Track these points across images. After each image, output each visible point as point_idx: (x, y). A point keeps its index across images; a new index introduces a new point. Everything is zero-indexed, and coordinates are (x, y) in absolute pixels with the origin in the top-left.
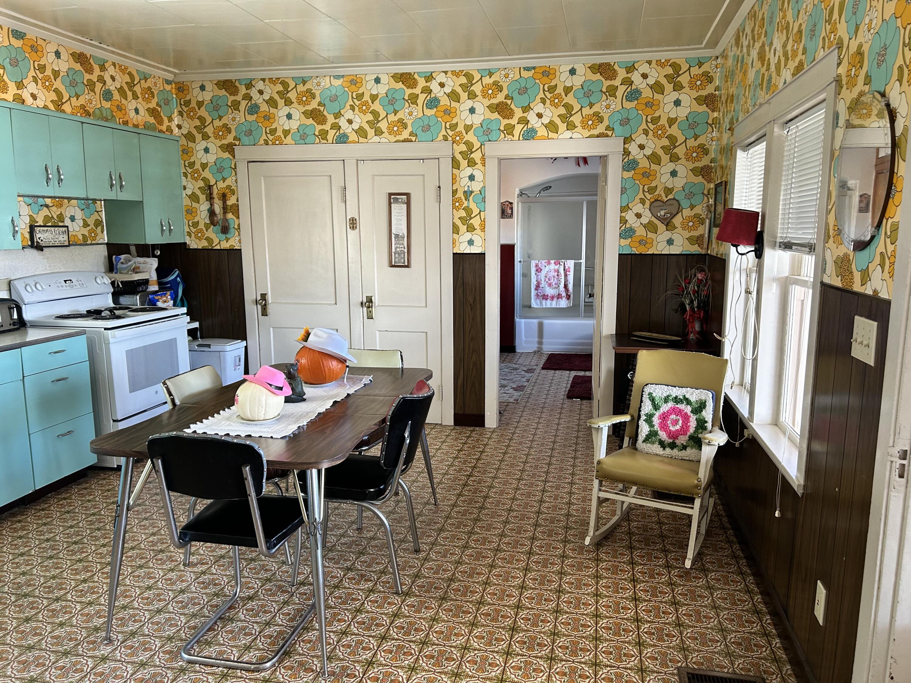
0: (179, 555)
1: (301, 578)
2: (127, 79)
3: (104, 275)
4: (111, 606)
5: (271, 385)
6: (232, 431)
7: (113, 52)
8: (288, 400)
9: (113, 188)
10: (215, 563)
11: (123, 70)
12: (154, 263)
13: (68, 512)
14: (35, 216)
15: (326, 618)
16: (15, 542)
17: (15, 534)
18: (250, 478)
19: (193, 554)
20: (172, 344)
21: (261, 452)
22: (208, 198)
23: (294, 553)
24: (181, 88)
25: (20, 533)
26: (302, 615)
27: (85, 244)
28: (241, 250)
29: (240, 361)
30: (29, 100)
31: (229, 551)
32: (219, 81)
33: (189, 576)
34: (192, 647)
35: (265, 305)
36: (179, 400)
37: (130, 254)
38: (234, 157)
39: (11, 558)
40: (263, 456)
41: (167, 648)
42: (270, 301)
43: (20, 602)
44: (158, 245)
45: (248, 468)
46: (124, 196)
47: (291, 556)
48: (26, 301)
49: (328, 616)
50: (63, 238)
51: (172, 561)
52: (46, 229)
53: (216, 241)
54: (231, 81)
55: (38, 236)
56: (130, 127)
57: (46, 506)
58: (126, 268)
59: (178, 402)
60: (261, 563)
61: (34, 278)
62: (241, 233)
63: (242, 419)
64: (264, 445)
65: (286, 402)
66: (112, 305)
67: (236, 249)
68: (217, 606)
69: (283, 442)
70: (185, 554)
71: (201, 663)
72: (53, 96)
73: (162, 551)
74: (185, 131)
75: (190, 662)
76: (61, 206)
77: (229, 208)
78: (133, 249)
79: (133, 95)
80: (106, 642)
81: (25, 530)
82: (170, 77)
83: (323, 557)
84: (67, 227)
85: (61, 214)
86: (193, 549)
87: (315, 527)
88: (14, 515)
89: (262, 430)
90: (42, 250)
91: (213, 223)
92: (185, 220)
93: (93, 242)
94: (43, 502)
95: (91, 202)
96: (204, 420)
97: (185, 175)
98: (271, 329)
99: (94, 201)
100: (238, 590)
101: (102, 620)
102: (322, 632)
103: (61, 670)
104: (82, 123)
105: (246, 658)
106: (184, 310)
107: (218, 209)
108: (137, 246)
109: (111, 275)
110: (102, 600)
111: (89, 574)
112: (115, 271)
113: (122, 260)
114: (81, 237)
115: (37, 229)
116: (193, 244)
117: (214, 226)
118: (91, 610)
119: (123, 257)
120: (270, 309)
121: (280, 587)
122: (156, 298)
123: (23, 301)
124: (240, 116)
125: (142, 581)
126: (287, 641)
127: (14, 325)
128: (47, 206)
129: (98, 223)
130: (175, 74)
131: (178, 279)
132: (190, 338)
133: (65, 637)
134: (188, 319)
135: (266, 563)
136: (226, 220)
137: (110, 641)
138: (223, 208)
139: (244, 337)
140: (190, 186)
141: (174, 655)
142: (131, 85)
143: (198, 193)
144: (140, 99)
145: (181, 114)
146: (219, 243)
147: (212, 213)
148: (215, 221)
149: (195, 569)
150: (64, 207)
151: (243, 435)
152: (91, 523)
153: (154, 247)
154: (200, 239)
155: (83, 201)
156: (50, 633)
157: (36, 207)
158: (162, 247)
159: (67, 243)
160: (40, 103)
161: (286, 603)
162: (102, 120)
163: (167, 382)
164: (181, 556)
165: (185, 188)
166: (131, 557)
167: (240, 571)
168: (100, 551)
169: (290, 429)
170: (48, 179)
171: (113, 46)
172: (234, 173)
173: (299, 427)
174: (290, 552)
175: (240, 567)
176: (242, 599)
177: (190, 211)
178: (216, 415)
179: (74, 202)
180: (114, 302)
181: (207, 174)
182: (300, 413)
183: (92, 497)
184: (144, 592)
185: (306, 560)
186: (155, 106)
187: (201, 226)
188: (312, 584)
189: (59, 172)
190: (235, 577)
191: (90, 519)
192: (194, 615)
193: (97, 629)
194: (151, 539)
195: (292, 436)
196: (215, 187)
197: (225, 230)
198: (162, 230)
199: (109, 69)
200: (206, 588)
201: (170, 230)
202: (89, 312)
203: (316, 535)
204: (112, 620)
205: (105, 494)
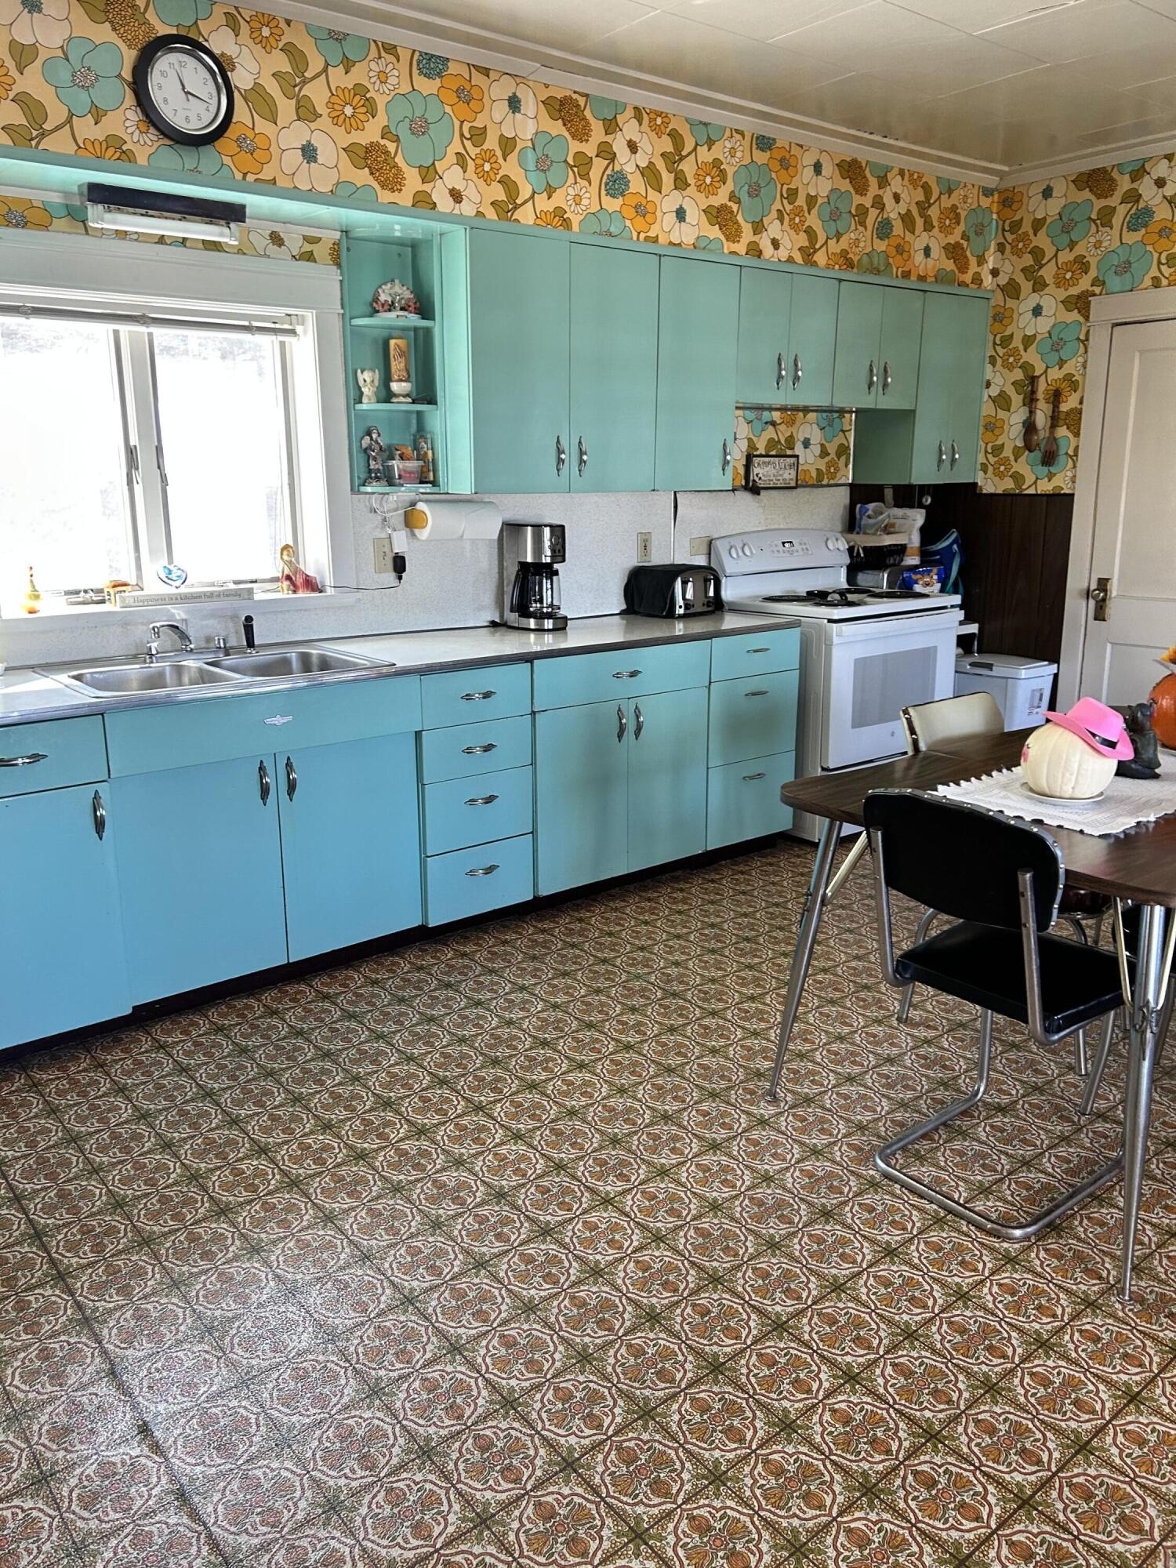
0: (892, 999)
1: (1102, 1105)
2: (919, 195)
3: (839, 535)
4: (782, 1047)
5: (1094, 735)
6: (1010, 807)
7: (902, 151)
8: (1123, 770)
9: (873, 389)
10: (948, 1031)
11: (915, 180)
12: (918, 517)
13: (744, 893)
14: (755, 439)
15: (1141, 1195)
16: (673, 918)
17: (674, 907)
18: (1029, 894)
19: (915, 1007)
20: (927, 656)
21: (1059, 853)
22: (1027, 400)
23: (1092, 1057)
24: (1009, 200)
25: (680, 907)
26: (1093, 1171)
27: (818, 485)
28: (1072, 495)
29: (1041, 699)
30: (768, 250)
31: (975, 1019)
32: (1081, 174)
33: (904, 1039)
34: (894, 1154)
35: (1104, 600)
36: (926, 744)
37: (883, 502)
38: (1087, 318)
39: (664, 937)
40: (1060, 860)
41: (855, 1140)
42: (1114, 594)
43: (666, 1002)
44: (929, 486)
45: (1028, 875)
46: (886, 403)
47: (1086, 1060)
48: (728, 571)
49: (1146, 1191)
50: (789, 475)
51: (881, 1008)
52: (767, 459)
53: (1029, 479)
54: (1103, 170)
55: (756, 471)
56: (912, 282)
57: (718, 876)
58: (874, 525)
59: (923, 747)
60: (1030, 1056)
61: (740, 538)
62: (1078, 464)
63: (1031, 790)
64: (1066, 843)
65: (1118, 773)
66: (846, 586)
67: (1065, 494)
68: (942, 1103)
69: (1103, 843)
70: (902, 1002)
71: (903, 1185)
72: (803, 240)
73: (866, 987)
74: (1003, 279)
75: (886, 1176)
76: (792, 422)
77: (1062, 416)
78: (889, 493)
79: (925, 222)
80: (768, 1098)
81: (686, 904)
82: (991, 181)
83: (1153, 1081)
84: (797, 456)
85: (791, 436)
86: (916, 999)
87: (1144, 1018)
88: (677, 880)
89: (1064, 815)
90: (759, 494)
91: (1029, 447)
92: (981, 443)
93: (832, 482)
94: (716, 869)
95: (836, 415)
96: (962, 782)
97: (993, 361)
98: (1109, 646)
99: (842, 412)
100: (982, 1089)
101: (768, 1064)
102: (1128, 1215)
103: (704, 1116)
104: (840, 281)
105: (979, 1206)
106: (957, 599)
107: (1041, 420)
108: (896, 488)
109: (851, 536)
110: (772, 1035)
111: (759, 991)
112: (857, 529)
113: (870, 512)
114: (814, 474)
115: (756, 460)
116: (989, 485)
117: (1030, 451)
118: (755, 1043)
119: (871, 506)
120: (1112, 609)
121: (1057, 1109)
122: (914, 577)
123: (724, 571)
124: (1110, 239)
125: (832, 1025)
126: (1057, 1207)
127: (708, 606)
128: (773, 424)
129: (842, 450)
130: (1001, 175)
131: (955, 547)
132: (960, 651)
133: (715, 1072)
134: (960, 615)
135: (1038, 1058)
136: (1053, 440)
137: (775, 1099)
138: (1052, 418)
139: (1054, 657)
140: (998, 380)
141: (864, 1156)
142: (923, 207)
143: (1011, 391)
144: (936, 230)
145: (1001, 248)
146: (1035, 483)
147: (1030, 427)
148: (1034, 444)
149: (915, 1032)
150: (798, 423)
151: (1028, 819)
152: (773, 916)
153: (924, 489)
154: (1001, 476)
155: (824, 415)
156: (698, 1058)
157: (758, 425)
158: (936, 490)
159: (793, 484)
160: (783, 253)
161: (1064, 1139)
162: (871, 272)
163: (911, 710)
164: (896, 1004)
165: (988, 385)
166: (820, 982)
167: (990, 1058)
168: (778, 961)
169: (1122, 824)
170: (780, 377)
171: (905, 138)
172: (1082, 349)
173: (1138, 823)
174: (1085, 1053)
175: (990, 1051)
176: (985, 1104)
177: (992, 427)
178: (984, 777)
179: (812, 416)
180: (849, 581)
181: (1031, 356)
182: (1143, 800)
183: (778, 879)
184: (833, 1042)
185: (1116, 1076)
186: (958, 239)
187: (1007, 452)
188: (1119, 1123)
189: (796, 365)
190: (979, 1065)
191: (771, 910)
192: (903, 1105)
193: (759, 1075)
194: (854, 964)
195: (1122, 836)
196: (1042, 379)
197: (1049, 459)
198: (940, 461)
199: (892, 183)
200: (928, 1067)
201: (953, 460)
202: (810, 593)
203: (1143, 1033)
204: (782, 1068)
205: (797, 879)
